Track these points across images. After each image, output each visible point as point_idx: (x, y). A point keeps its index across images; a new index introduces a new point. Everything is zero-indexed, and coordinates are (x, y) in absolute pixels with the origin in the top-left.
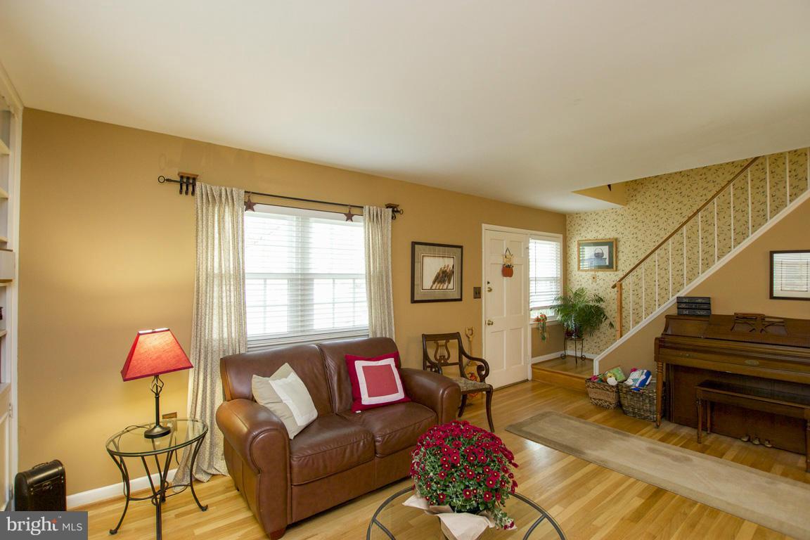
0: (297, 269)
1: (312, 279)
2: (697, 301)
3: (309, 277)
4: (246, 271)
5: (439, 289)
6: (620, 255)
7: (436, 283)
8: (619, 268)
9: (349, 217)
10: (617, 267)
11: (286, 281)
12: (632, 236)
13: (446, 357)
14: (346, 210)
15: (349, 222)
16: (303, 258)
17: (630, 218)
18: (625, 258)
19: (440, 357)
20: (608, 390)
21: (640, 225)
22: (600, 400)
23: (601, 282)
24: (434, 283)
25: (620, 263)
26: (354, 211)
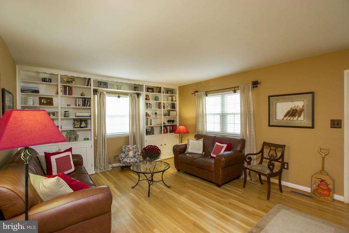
0: (221, 112)
1: (226, 115)
3: (225, 114)
4: (207, 113)
5: (289, 120)
7: (287, 117)
9: (235, 92)
11: (219, 116)
13: (275, 156)
14: (233, 89)
15: (235, 94)
16: (223, 108)
19: (271, 155)
24: (285, 116)
26: (236, 89)
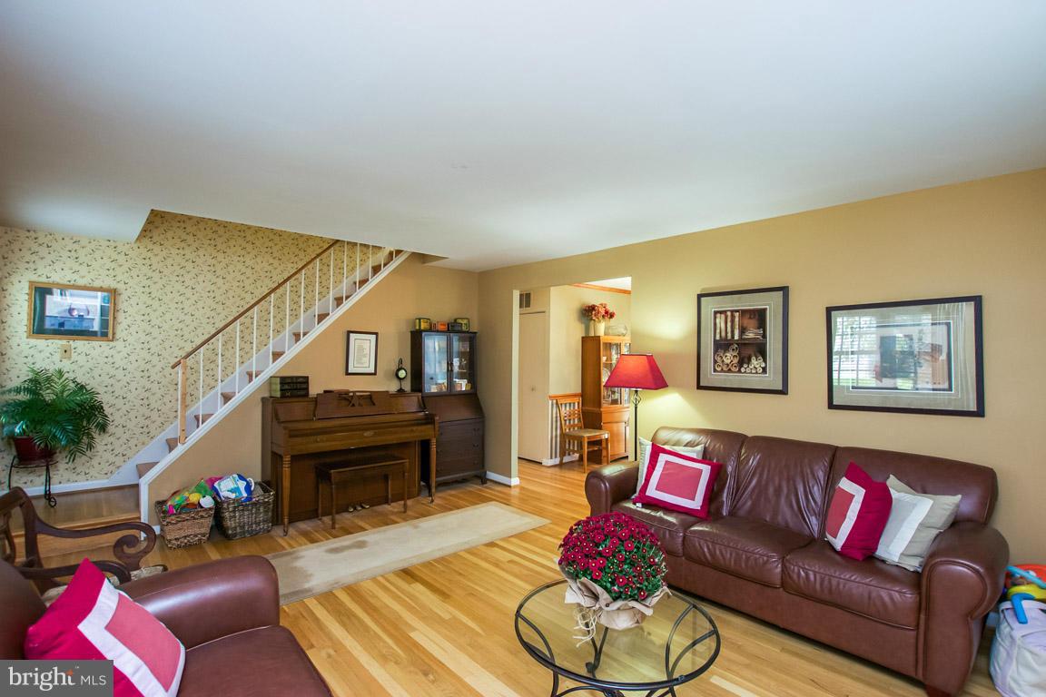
2: (298, 381)
6: (121, 316)
8: (117, 336)
10: (114, 334)
12: (142, 289)
17: (140, 262)
18: (129, 321)
20: (202, 517)
21: (156, 276)
22: (185, 537)
23: (82, 360)
25: (119, 329)
